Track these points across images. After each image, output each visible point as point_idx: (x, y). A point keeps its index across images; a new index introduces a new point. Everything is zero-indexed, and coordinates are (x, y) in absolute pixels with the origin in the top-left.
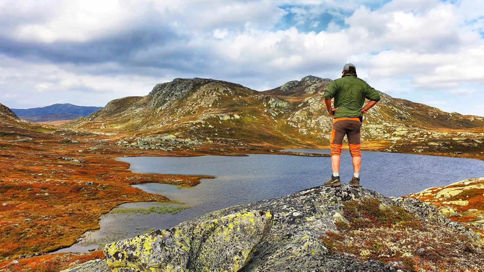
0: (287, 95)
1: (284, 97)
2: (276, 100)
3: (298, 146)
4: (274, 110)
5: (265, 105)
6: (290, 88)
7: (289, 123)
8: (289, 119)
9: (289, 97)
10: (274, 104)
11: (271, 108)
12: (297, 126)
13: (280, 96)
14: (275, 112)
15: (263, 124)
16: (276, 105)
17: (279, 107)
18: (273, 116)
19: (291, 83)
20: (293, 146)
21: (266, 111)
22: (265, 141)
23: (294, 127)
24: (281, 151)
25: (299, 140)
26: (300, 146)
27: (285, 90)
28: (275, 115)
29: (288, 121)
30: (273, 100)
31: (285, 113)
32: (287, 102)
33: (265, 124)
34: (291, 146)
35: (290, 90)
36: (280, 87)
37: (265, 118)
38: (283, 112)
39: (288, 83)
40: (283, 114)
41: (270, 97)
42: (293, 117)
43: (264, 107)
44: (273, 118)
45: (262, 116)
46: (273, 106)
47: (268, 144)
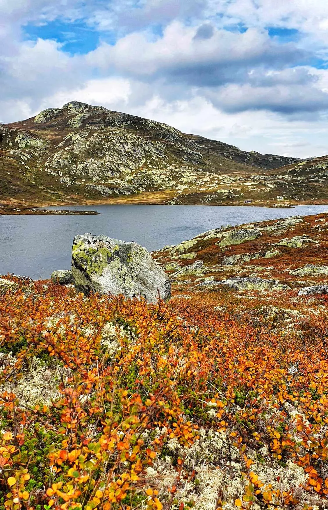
0: (44, 129)
1: (39, 132)
2: (25, 136)
3: (59, 202)
4: (24, 151)
5: (11, 144)
6: (48, 119)
7: (46, 170)
8: (46, 164)
9: (46, 132)
10: (24, 142)
11: (20, 148)
12: (58, 173)
13: (33, 131)
14: (26, 155)
15: (9, 172)
16: (26, 144)
17: (31, 147)
18: (24, 161)
19: (49, 112)
20: (53, 202)
21: (11, 153)
22: (11, 197)
23: (54, 176)
24: (35, 210)
25: (60, 193)
26: (62, 202)
27: (40, 122)
28: (26, 159)
29: (45, 167)
30: (22, 136)
31: (40, 155)
32: (44, 139)
33: (11, 172)
34: (49, 202)
35: (47, 121)
36: (34, 117)
37: (10, 164)
38: (37, 155)
39: (44, 111)
40: (38, 157)
41: (16, 132)
42: (51, 161)
43: (9, 146)
44: (23, 163)
45: (7, 161)
46: (22, 145)
47: (15, 201)
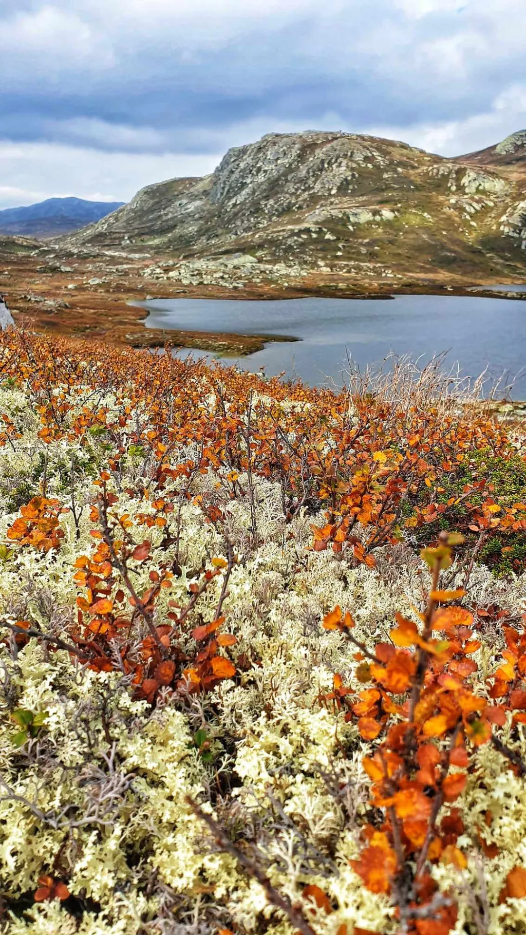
0: (509, 163)
1: (500, 168)
2: (478, 174)
3: (514, 278)
4: (472, 198)
5: (454, 188)
6: (517, 147)
7: (502, 228)
8: (504, 218)
9: (511, 168)
10: (474, 185)
11: (467, 194)
12: (519, 234)
13: (491, 168)
14: (475, 204)
15: (444, 230)
16: (477, 189)
17: (484, 192)
18: (469, 213)
19: (522, 136)
20: (504, 279)
21: (453, 201)
22: (442, 268)
23: (513, 237)
24: (476, 289)
25: (519, 265)
26: (519, 279)
27: (504, 153)
28: (473, 211)
29: (500, 224)
30: (473, 175)
31: (496, 205)
32: (506, 179)
33: (448, 230)
34: (498, 278)
35: (516, 151)
36: (495, 146)
37: (449, 218)
38: (491, 204)
39: (514, 134)
40: (492, 209)
41: (465, 169)
42: (512, 215)
43: (451, 192)
44: (468, 217)
45: (444, 213)
46: (471, 189)
47: (447, 274)
